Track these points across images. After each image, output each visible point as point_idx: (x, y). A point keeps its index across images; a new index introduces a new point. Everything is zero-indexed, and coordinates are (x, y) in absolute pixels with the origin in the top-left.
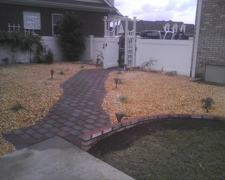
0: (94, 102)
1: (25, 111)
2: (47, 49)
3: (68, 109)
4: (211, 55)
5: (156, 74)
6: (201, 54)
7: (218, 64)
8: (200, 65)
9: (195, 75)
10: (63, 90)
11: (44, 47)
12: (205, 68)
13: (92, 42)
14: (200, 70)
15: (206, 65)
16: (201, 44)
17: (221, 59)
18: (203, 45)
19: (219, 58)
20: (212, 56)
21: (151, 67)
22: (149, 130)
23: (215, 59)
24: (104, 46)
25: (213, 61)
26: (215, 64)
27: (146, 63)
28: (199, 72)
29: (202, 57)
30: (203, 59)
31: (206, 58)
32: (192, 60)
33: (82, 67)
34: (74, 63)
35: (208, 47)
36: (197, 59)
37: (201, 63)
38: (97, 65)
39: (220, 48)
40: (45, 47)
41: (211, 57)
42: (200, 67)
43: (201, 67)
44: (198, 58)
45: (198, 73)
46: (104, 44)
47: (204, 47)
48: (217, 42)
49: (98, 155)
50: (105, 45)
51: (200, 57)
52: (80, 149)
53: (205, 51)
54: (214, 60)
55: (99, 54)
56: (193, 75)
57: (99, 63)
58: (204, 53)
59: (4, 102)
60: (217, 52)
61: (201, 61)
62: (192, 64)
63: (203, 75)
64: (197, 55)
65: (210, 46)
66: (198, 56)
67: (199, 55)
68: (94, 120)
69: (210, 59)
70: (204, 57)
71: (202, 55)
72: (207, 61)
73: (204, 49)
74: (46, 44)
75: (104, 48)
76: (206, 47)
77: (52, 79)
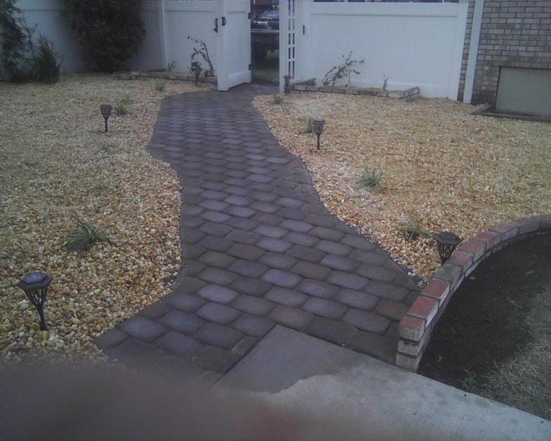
0: (294, 198)
1: (114, 251)
2: (35, 38)
3: (235, 228)
4: (516, 43)
5: (376, 99)
6: (491, 39)
7: (534, 66)
8: (486, 68)
9: (473, 96)
10: (169, 165)
11: (24, 32)
12: (499, 77)
13: (164, 14)
14: (486, 83)
15: (500, 67)
16: (491, 12)
17: (544, 51)
18: (497, 15)
19: (538, 49)
20: (519, 45)
21: (352, 80)
22: (527, 274)
23: (526, 51)
24: (217, 26)
25: (521, 57)
26: (527, 65)
27: (337, 70)
28: (484, 88)
29: (491, 47)
30: (494, 53)
31: (502, 51)
32: (465, 56)
33: (161, 89)
34: (119, 78)
35: (510, 21)
36: (478, 55)
37: (489, 63)
38: (197, 80)
39: (544, 21)
40: (28, 32)
41: (515, 48)
42: (486, 75)
43: (489, 74)
44: (483, 52)
45: (481, 91)
46: (217, 19)
47: (496, 21)
48: (534, 7)
49: (468, 383)
50: (220, 22)
51: (486, 47)
52: (385, 364)
53: (502, 31)
54: (523, 54)
55: (198, 49)
56: (468, 97)
57: (201, 76)
58: (500, 37)
59: (21, 224)
60: (533, 32)
61: (488, 58)
62: (464, 67)
63: (493, 97)
64: (479, 44)
65: (515, 18)
66: (482, 44)
67: (484, 42)
68: (343, 256)
69: (514, 54)
70: (497, 48)
71: (493, 42)
72: (504, 59)
73: (499, 26)
74: (30, 25)
75: (216, 30)
76: (503, 21)
77: (107, 131)
